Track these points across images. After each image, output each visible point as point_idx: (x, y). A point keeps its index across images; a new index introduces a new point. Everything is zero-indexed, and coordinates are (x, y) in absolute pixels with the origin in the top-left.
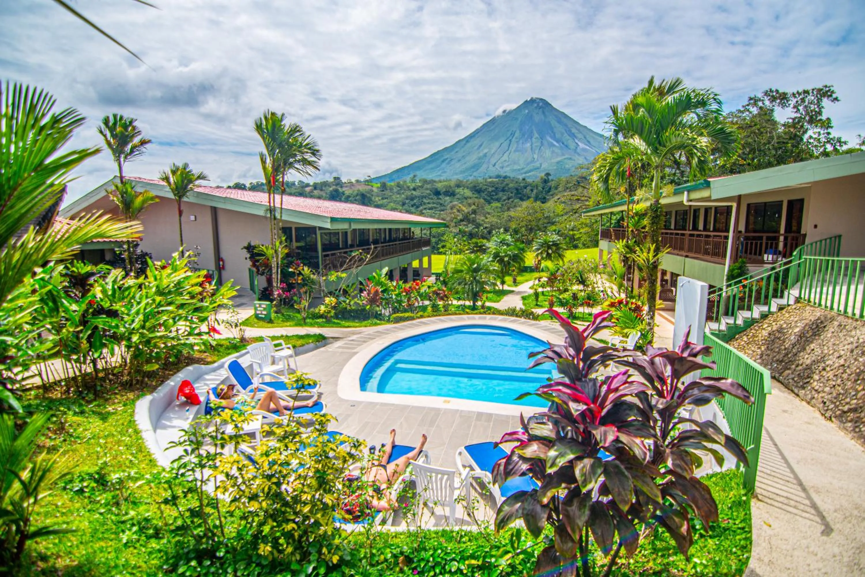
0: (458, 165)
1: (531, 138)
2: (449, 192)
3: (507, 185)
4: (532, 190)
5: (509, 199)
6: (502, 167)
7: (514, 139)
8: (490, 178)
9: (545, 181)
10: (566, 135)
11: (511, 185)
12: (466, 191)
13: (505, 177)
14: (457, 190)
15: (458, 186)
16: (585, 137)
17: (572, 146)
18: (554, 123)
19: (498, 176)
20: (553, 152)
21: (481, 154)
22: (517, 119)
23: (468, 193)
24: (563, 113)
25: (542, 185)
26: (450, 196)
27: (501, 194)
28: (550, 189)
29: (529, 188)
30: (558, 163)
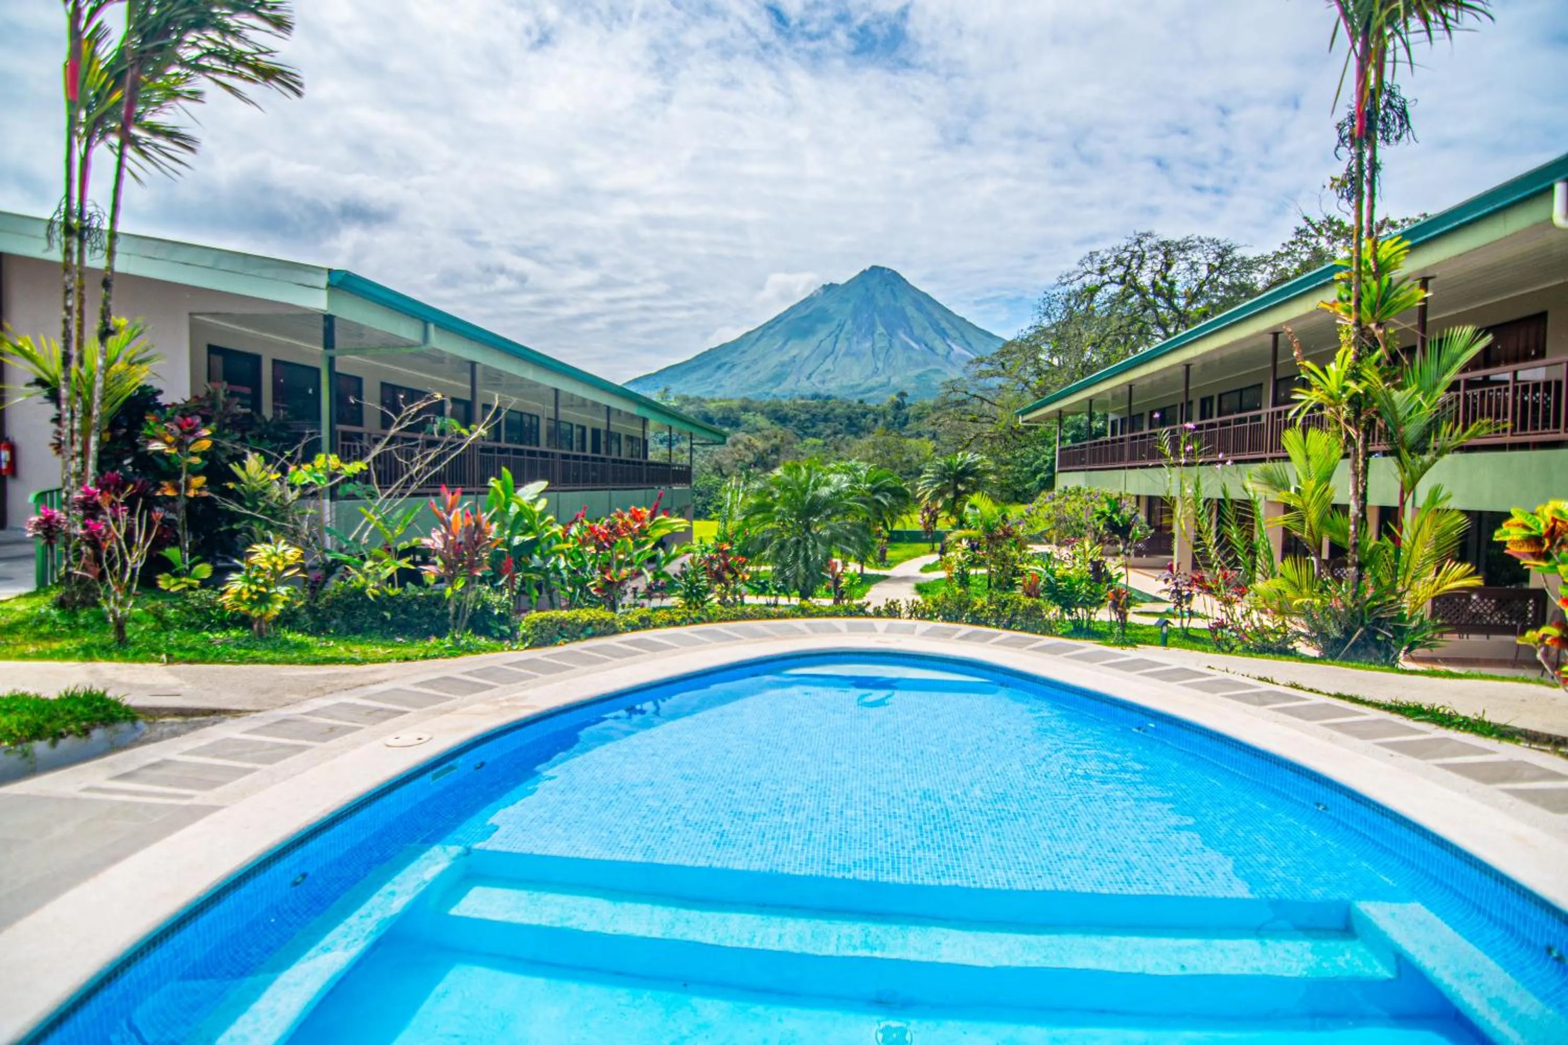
0: (746, 374)
1: (873, 333)
2: (728, 418)
3: (833, 410)
4: (876, 421)
5: (835, 433)
6: (823, 382)
7: (842, 335)
8: (802, 398)
9: (899, 406)
10: (930, 331)
11: (839, 411)
12: (759, 418)
13: (829, 398)
14: (744, 417)
15: (746, 409)
16: (963, 336)
17: (941, 348)
18: (911, 311)
19: (815, 396)
20: (910, 359)
21: (786, 358)
22: (848, 301)
23: (762, 421)
24: (925, 295)
25: (892, 413)
26: (731, 426)
27: (821, 426)
28: (907, 419)
29: (871, 416)
30: (919, 377)
